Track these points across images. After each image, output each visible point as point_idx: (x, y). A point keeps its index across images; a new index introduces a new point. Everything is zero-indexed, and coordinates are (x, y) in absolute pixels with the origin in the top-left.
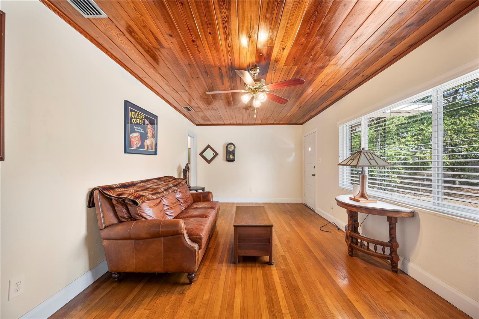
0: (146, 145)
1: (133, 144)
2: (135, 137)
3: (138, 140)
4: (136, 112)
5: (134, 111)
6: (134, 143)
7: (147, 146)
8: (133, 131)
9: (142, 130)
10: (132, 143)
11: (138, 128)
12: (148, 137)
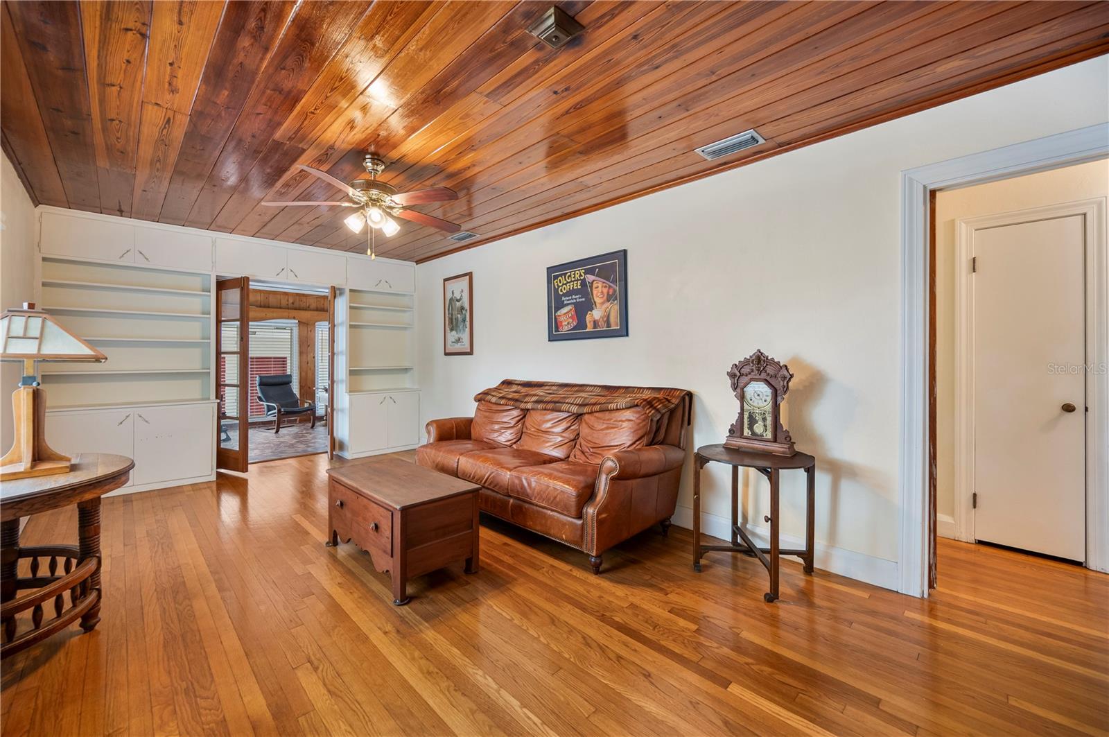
0: (590, 322)
1: (561, 325)
2: (566, 314)
3: (572, 317)
4: (565, 274)
5: (561, 275)
6: (564, 324)
7: (594, 322)
8: (562, 305)
9: (580, 298)
10: (559, 324)
11: (570, 298)
12: (594, 306)
